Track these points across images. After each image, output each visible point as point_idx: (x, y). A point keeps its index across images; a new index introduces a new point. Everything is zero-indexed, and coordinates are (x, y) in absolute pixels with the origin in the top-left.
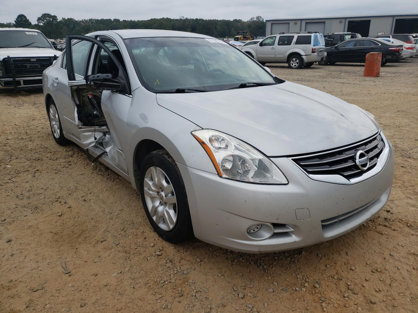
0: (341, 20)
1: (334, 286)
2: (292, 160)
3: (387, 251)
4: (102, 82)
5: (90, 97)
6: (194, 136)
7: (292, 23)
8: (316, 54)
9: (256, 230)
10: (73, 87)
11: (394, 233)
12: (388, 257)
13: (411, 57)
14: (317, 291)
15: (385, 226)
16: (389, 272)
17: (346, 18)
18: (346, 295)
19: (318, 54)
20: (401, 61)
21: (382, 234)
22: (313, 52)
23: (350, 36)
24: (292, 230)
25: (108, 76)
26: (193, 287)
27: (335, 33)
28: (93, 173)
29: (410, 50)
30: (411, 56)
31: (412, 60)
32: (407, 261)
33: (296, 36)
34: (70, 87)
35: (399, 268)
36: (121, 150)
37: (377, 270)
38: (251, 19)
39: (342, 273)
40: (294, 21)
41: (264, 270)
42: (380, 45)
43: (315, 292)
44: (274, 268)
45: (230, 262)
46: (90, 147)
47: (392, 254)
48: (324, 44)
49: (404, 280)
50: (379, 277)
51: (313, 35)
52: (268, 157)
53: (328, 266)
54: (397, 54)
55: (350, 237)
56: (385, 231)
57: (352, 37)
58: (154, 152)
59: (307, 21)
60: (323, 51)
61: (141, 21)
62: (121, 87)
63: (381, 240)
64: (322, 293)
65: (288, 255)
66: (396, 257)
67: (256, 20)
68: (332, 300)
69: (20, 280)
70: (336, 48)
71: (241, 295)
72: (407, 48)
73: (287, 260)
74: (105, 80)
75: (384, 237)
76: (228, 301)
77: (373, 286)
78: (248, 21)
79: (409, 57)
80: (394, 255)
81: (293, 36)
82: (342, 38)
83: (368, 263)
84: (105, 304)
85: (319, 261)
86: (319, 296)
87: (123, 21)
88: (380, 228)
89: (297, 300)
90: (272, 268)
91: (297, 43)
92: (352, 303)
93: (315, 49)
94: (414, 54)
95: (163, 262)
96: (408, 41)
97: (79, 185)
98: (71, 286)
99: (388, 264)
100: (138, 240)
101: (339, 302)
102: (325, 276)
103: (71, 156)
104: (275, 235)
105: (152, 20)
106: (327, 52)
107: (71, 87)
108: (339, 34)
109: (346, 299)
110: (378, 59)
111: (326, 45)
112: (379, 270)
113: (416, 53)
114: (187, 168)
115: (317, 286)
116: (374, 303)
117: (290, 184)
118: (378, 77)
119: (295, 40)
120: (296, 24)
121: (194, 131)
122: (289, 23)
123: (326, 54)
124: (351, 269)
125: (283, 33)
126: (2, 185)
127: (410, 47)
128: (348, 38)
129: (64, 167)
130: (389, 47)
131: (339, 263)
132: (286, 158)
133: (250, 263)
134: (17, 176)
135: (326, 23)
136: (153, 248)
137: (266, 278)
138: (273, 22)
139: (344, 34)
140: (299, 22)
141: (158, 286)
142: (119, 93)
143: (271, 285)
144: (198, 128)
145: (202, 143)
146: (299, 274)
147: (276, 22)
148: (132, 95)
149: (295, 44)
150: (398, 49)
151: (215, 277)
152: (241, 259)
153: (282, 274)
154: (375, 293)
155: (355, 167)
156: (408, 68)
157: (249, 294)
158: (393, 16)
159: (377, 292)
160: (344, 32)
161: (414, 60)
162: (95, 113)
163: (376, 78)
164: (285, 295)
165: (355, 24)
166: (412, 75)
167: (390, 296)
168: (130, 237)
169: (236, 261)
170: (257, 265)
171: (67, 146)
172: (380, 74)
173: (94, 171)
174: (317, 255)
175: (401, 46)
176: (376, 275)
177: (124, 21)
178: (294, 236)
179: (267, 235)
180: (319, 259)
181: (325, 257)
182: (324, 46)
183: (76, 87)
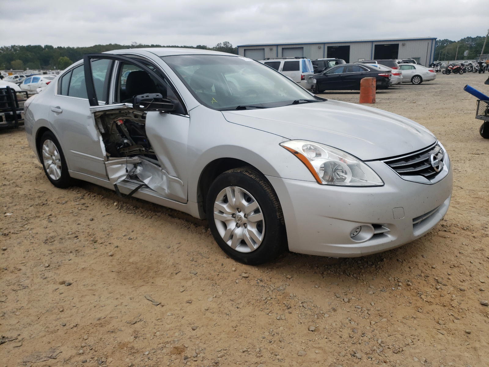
0: (320, 45)
1: (425, 282)
2: (385, 162)
3: (456, 250)
4: (153, 102)
5: (119, 123)
6: (284, 147)
7: (267, 49)
8: (305, 81)
9: (355, 234)
10: (97, 114)
11: (456, 236)
12: (458, 255)
13: (399, 84)
14: (412, 288)
15: (445, 231)
16: (465, 266)
17: (324, 44)
18: (438, 287)
19: (308, 82)
20: (389, 88)
21: (445, 238)
22: (302, 79)
23: (334, 63)
24: (389, 230)
25: (158, 95)
26: (297, 300)
27: (319, 59)
28: (121, 212)
29: (397, 76)
30: (398, 82)
31: (400, 87)
32: (475, 256)
33: (282, 62)
34: (93, 113)
35: (472, 262)
36: (177, 176)
37: (454, 266)
38: (218, 45)
39: (426, 271)
40: (270, 47)
41: (356, 278)
42: (369, 70)
43: (410, 289)
44: (364, 275)
45: (320, 275)
46: (119, 181)
47: (460, 251)
48: (313, 71)
49: (480, 271)
50: (459, 270)
51: (301, 60)
52: (363, 161)
53: (412, 268)
54: (386, 79)
55: (419, 243)
56: (447, 234)
57: (337, 63)
58: (230, 171)
59: (284, 47)
60: (312, 77)
61: (82, 48)
62: (174, 107)
63: (447, 242)
64: (417, 289)
65: (371, 263)
66: (465, 254)
67: (223, 46)
68: (428, 293)
69: (110, 316)
70: (325, 74)
71: (346, 300)
72: (393, 74)
73: (373, 267)
74: (156, 100)
75: (448, 240)
76: (337, 306)
77: (457, 278)
78: (214, 47)
79: (397, 83)
80: (463, 252)
81: (280, 62)
82: (326, 63)
83: (445, 262)
84: (217, 325)
85: (402, 265)
86: (416, 291)
87: (58, 47)
88: (441, 233)
89: (398, 297)
90: (363, 276)
91: (285, 69)
92: (445, 293)
93: (304, 76)
94: (401, 80)
95: (253, 283)
96: (394, 67)
97: (113, 226)
98: (170, 314)
99: (460, 260)
100: (216, 267)
101: (434, 294)
102: (412, 275)
103: (82, 198)
104: (375, 236)
105: (96, 46)
106: (317, 79)
107: (95, 113)
108: (322, 61)
109: (440, 290)
110: (372, 84)
111: (315, 72)
112: (456, 265)
113: (403, 79)
114: (282, 180)
115: (410, 283)
116: (464, 290)
117: (385, 185)
118: (374, 103)
119: (281, 66)
120: (271, 50)
121: (283, 142)
122: (264, 49)
123: (315, 81)
124: (432, 268)
125: (268, 59)
126: (17, 234)
127: (397, 73)
128: (332, 64)
129: (81, 210)
130: (378, 73)
131: (420, 265)
132: (378, 161)
133: (339, 274)
134: (29, 223)
135: (304, 49)
136: (236, 272)
137: (362, 284)
138: (246, 48)
139: (328, 60)
140: (275, 48)
141: (261, 303)
142: (171, 114)
143: (369, 288)
144: (285, 140)
145: (295, 153)
146: (389, 277)
147: (249, 48)
148: (189, 115)
149: (283, 71)
150: (387, 74)
151: (313, 288)
152: (329, 272)
153: (374, 279)
154: (461, 283)
155: (431, 169)
156: (399, 95)
157: (353, 298)
158: (372, 42)
159: (462, 282)
160: (324, 58)
161: (402, 86)
162: (126, 141)
163: (373, 104)
164: (386, 294)
165: (334, 50)
166: (406, 101)
167: (474, 283)
168: (204, 265)
169: (325, 273)
170: (347, 275)
171: (69, 188)
172: (376, 100)
173: (121, 211)
174: (397, 260)
175: (390, 72)
176: (456, 270)
177: (60, 48)
178: (389, 236)
179: (368, 236)
180: (401, 263)
181: (405, 261)
182: (313, 73)
183: (102, 113)
